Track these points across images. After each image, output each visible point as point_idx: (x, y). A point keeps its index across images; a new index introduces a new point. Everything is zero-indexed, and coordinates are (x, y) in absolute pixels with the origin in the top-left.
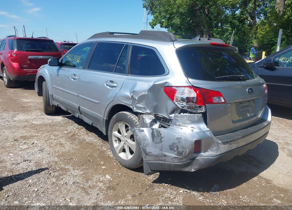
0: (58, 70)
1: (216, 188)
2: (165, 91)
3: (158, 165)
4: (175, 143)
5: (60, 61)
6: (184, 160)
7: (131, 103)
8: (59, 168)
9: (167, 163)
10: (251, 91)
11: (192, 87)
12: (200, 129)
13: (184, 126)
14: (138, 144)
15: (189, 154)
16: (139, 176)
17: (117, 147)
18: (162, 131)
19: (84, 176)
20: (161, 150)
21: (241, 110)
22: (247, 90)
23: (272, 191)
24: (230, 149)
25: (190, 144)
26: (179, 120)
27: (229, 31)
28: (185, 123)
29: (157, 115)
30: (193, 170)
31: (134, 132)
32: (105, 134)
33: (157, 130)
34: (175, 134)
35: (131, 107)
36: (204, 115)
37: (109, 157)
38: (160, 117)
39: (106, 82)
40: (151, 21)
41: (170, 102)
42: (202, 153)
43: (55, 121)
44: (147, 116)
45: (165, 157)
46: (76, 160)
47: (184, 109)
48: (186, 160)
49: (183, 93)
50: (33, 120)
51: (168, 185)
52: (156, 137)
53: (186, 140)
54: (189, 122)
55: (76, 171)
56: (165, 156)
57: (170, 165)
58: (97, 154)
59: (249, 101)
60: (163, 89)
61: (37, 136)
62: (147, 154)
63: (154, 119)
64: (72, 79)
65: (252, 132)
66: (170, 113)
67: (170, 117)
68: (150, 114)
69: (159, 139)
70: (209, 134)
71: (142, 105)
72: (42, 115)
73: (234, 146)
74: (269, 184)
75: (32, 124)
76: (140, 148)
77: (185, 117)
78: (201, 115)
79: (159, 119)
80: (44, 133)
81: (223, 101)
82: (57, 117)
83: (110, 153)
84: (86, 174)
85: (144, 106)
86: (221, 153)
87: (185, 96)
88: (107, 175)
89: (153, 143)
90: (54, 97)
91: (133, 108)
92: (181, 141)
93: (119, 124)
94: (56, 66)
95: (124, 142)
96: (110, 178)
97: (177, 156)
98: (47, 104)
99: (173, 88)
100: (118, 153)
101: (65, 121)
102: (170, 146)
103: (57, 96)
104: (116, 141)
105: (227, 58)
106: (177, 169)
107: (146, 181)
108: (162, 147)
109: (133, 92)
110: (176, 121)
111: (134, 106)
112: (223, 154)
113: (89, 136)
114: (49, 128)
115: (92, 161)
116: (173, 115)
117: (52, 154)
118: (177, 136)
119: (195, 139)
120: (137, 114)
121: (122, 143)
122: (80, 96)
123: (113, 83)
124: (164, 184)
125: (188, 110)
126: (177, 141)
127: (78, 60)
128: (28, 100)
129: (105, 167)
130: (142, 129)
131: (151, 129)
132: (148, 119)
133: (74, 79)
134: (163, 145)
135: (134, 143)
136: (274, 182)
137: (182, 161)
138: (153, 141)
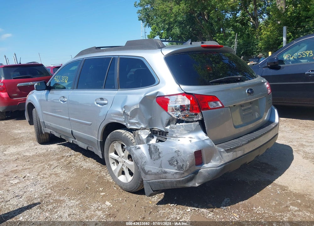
0: (47, 94)
1: (227, 201)
2: (158, 102)
3: (159, 183)
4: (173, 157)
5: (48, 84)
6: (186, 174)
7: (124, 119)
8: (53, 200)
9: (169, 180)
10: (251, 92)
11: (185, 94)
12: (199, 138)
13: (182, 137)
14: (136, 163)
15: (190, 167)
16: (142, 199)
17: (115, 170)
18: (159, 146)
19: (81, 205)
20: (161, 167)
21: (243, 113)
22: (246, 91)
23: (289, 198)
24: (235, 157)
25: (190, 156)
26: (176, 132)
27: (233, 35)
28: (182, 134)
29: (153, 129)
30: (197, 185)
31: (130, 151)
32: (101, 157)
33: (154, 145)
34: (174, 147)
35: (125, 124)
36: (202, 123)
37: (108, 182)
38: (156, 131)
39: (96, 100)
40: (149, 34)
41: (164, 112)
42: (205, 165)
43: (49, 150)
44: (142, 131)
45: (165, 174)
46: (73, 189)
47: (179, 119)
48: (188, 174)
49: (176, 102)
50: (25, 152)
51: (174, 205)
52: (154, 153)
53: (185, 152)
54: (186, 132)
55: (72, 201)
56: (165, 172)
57: (172, 182)
58: (95, 180)
59: (251, 103)
60: (155, 100)
61: (29, 168)
62: (146, 173)
63: (150, 133)
64: (62, 102)
65: (258, 136)
66: (166, 125)
67: (166, 129)
68: (145, 129)
69: (158, 154)
70: (209, 142)
71: (135, 120)
72: (35, 145)
73: (239, 153)
74: (284, 191)
75: (24, 156)
76: (138, 167)
77: (181, 127)
78: (198, 123)
79: (156, 133)
80: (37, 164)
81: (221, 105)
82: (52, 145)
83: (109, 177)
84: (83, 203)
85: (138, 121)
86: (225, 162)
87: (178, 105)
88: (107, 201)
89: (152, 160)
90: (46, 124)
91: (127, 124)
92: (180, 154)
93: (115, 144)
94: (44, 90)
95: (122, 164)
96: (111, 204)
97: (178, 171)
98: (39, 132)
99: (165, 97)
100: (117, 177)
101: (61, 149)
102: (169, 161)
103: (49, 123)
104: (114, 163)
105: (228, 62)
106: (180, 185)
107: (150, 203)
108: (161, 163)
109: (124, 107)
110: (173, 133)
111: (128, 123)
112: (228, 163)
113: (86, 162)
114: (42, 158)
115: (90, 188)
116: (168, 127)
117: (45, 185)
118: (175, 149)
119: (194, 150)
120: (131, 130)
121: (120, 164)
122: (71, 119)
123: (103, 100)
124: (169, 204)
125: (184, 119)
126: (175, 155)
127: (66, 81)
128: (19, 131)
129: (105, 193)
130: (138, 146)
131: (148, 145)
132: (144, 135)
133: (64, 102)
134: (162, 161)
135: (132, 163)
136: (289, 188)
137: (183, 176)
138: (151, 158)
